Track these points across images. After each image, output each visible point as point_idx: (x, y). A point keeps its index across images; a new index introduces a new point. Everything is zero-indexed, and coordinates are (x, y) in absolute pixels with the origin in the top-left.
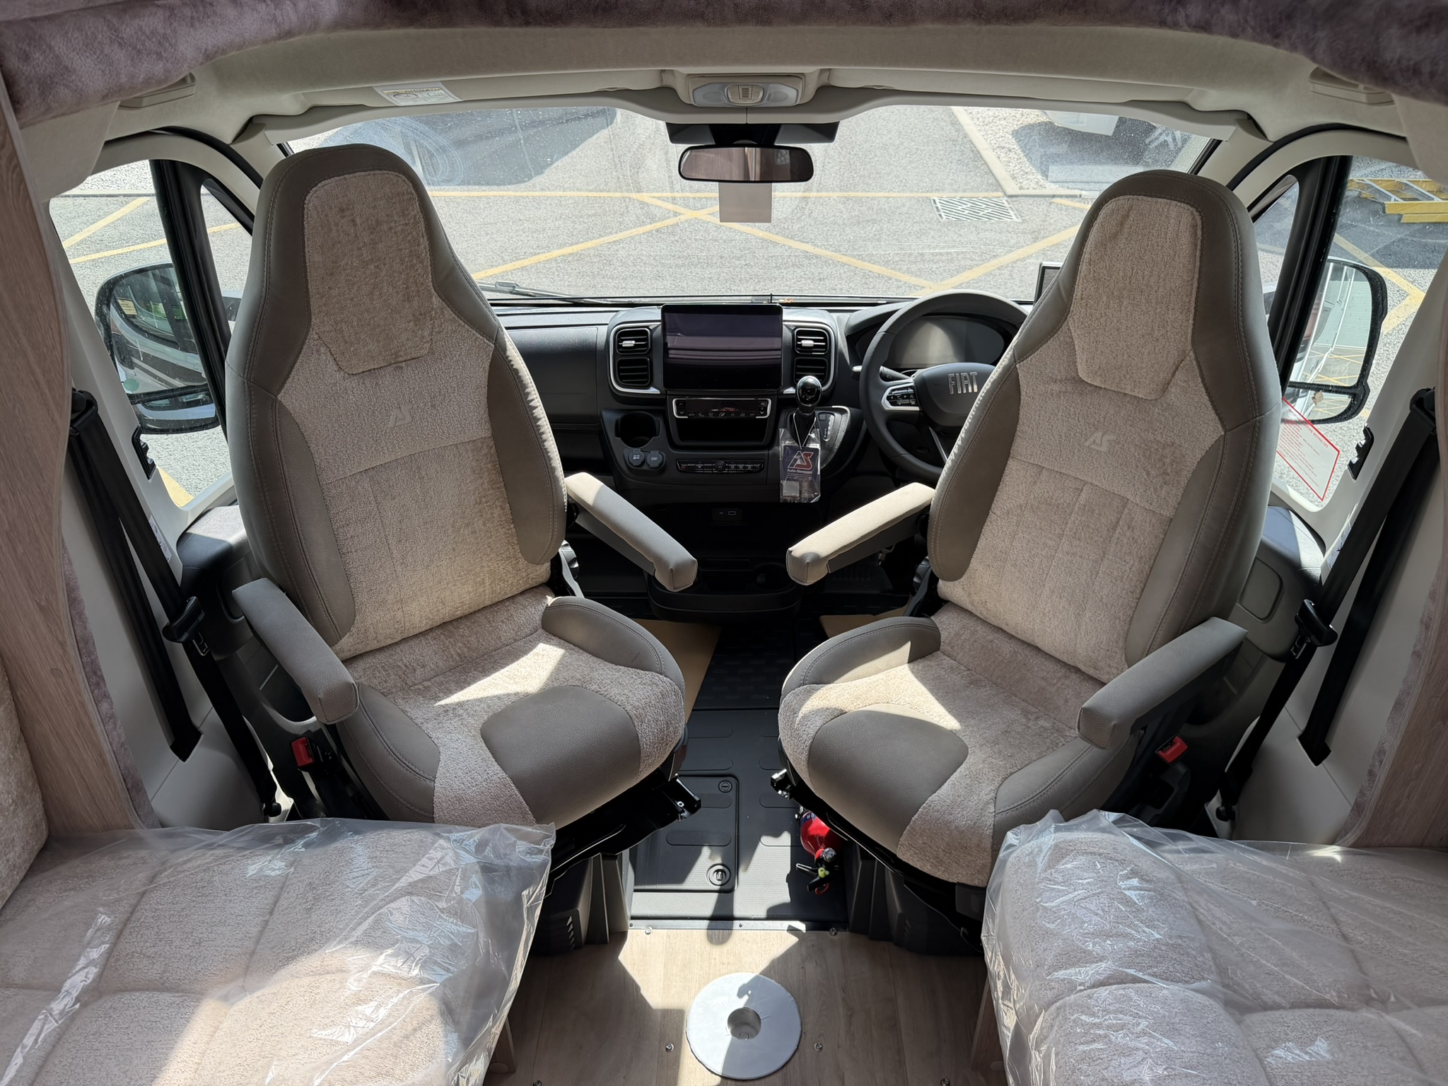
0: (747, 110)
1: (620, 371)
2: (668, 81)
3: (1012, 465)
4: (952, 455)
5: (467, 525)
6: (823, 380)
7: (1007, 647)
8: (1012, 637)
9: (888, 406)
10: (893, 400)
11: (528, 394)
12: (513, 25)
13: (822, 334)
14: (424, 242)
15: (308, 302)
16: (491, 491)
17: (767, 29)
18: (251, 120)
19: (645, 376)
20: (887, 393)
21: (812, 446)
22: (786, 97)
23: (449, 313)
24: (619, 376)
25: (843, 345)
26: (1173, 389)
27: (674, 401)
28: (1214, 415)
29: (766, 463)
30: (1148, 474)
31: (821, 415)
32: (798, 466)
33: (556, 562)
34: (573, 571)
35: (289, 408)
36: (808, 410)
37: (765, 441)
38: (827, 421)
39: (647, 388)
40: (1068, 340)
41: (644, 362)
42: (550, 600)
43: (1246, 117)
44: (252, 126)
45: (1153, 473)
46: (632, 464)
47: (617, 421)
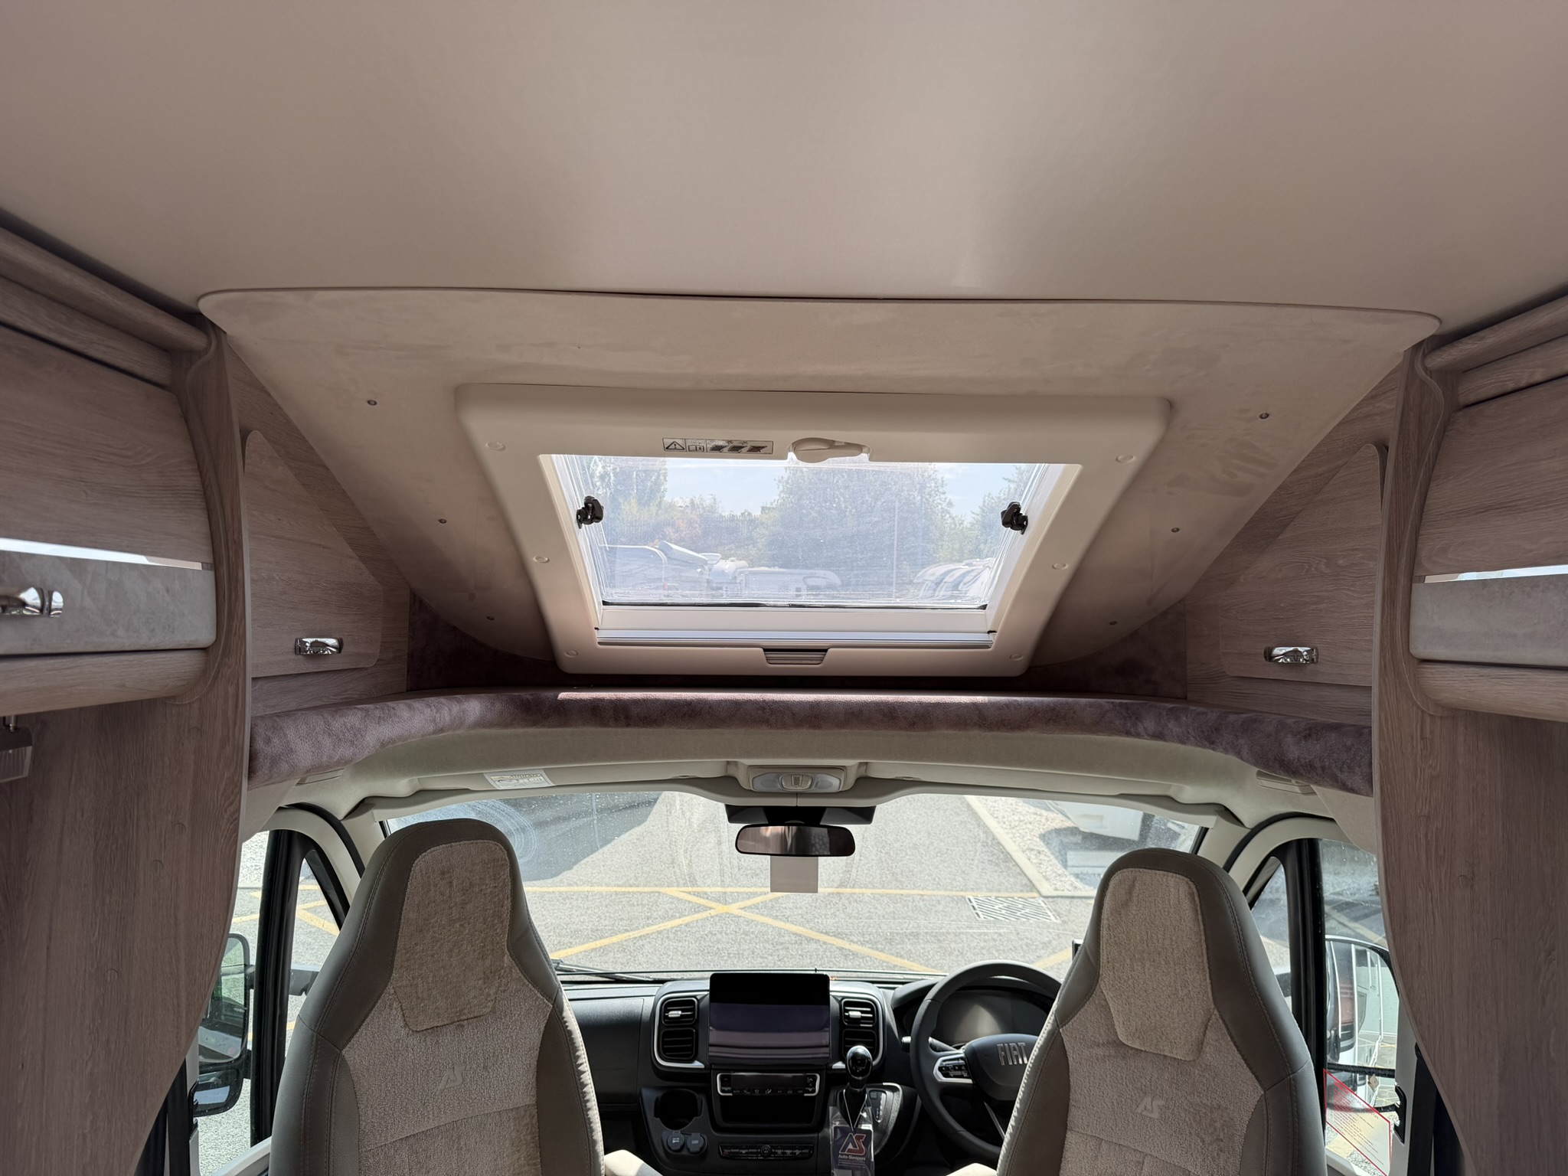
0: (797, 795)
1: (664, 1043)
2: (732, 771)
3: (1071, 1138)
4: (1010, 1129)
6: (873, 1051)
9: (942, 1079)
10: (945, 1071)
11: (578, 1057)
13: (869, 1005)
14: (508, 903)
15: (393, 956)
16: (526, 1168)
17: (817, 731)
18: (362, 802)
19: (690, 1049)
20: (937, 1064)
21: (864, 1127)
22: (831, 785)
23: (516, 972)
24: (663, 1048)
25: (891, 1018)
26: (1207, 1049)
27: (718, 1076)
28: (1250, 1074)
29: (815, 1148)
30: (1203, 1142)
31: (872, 1093)
32: (850, 1150)
35: (350, 1064)
36: (859, 1084)
37: (814, 1122)
38: (879, 1099)
39: (691, 1061)
40: (1103, 1003)
41: (690, 1033)
43: (1223, 809)
44: (363, 806)
45: (1208, 1139)
46: (670, 1148)
47: (657, 1100)
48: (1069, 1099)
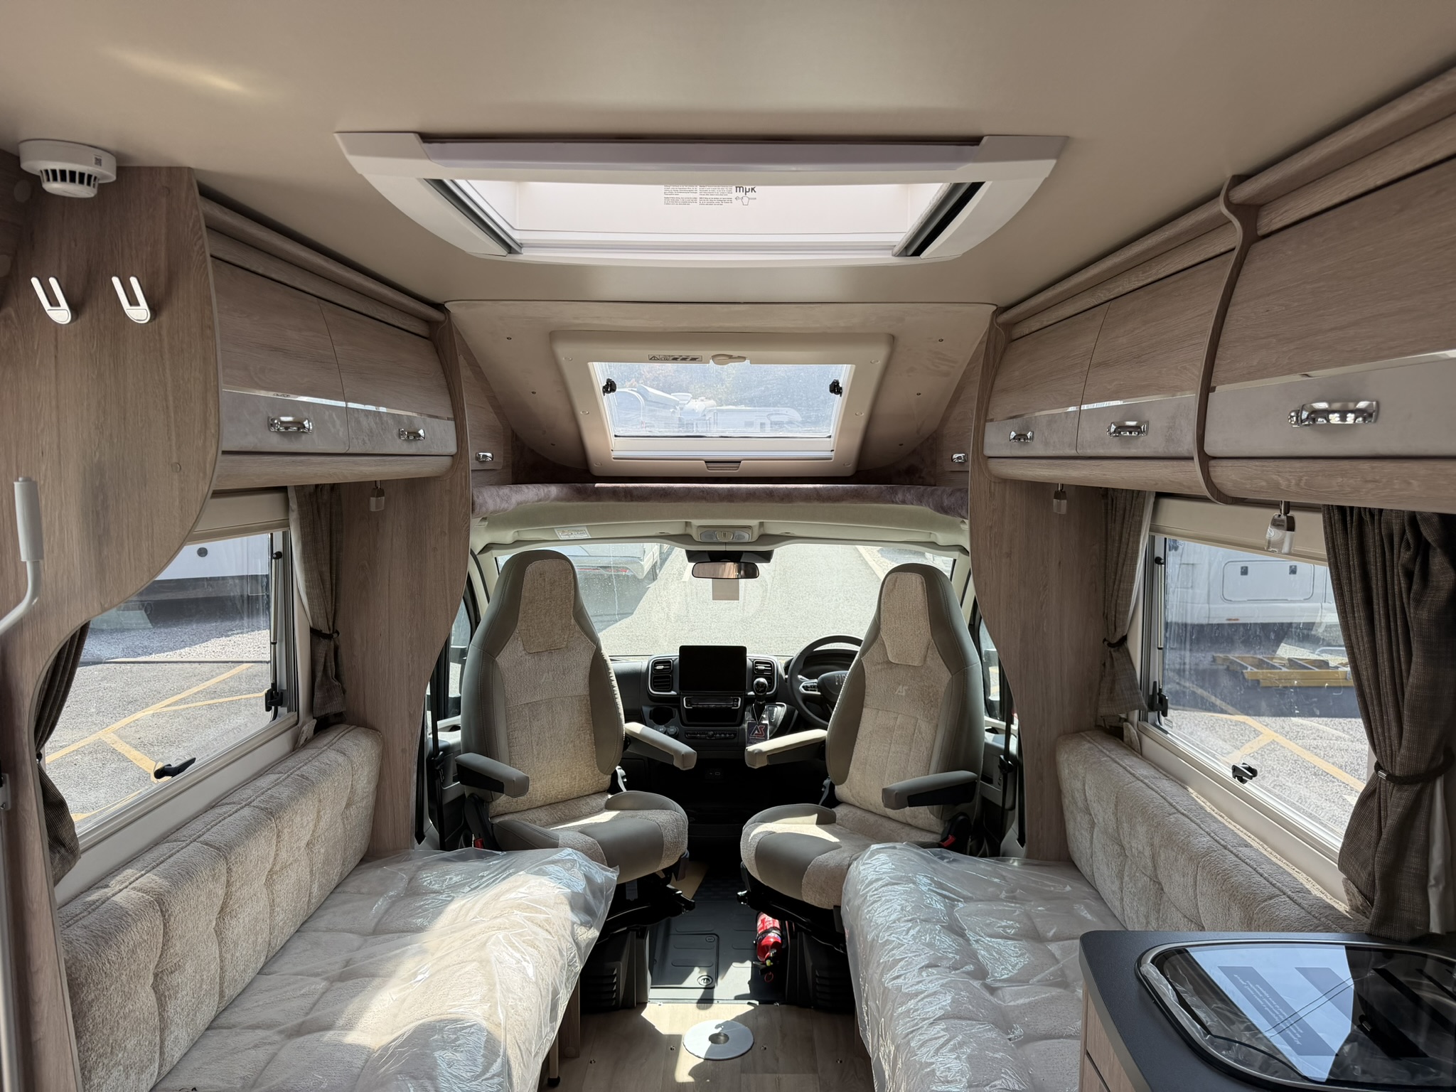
0: (726, 544)
1: (654, 682)
2: (689, 531)
3: (865, 711)
4: (835, 711)
5: (572, 742)
6: (771, 686)
9: (803, 691)
10: (806, 688)
11: (610, 673)
12: (626, 501)
13: (770, 664)
14: (573, 592)
15: (518, 614)
16: (585, 725)
17: (733, 504)
18: (487, 545)
19: (669, 685)
20: (802, 685)
21: (764, 722)
22: (744, 537)
23: (577, 628)
24: (654, 685)
25: (781, 671)
26: (928, 659)
27: (684, 699)
28: (947, 668)
29: (737, 733)
30: (924, 703)
31: (769, 709)
32: (756, 734)
33: (615, 775)
34: (624, 782)
35: (500, 665)
36: (761, 699)
37: (737, 721)
38: (773, 711)
39: (670, 691)
40: (882, 642)
41: (668, 677)
42: (610, 796)
43: (962, 548)
44: (487, 548)
45: (926, 702)
47: (651, 712)
48: (864, 692)
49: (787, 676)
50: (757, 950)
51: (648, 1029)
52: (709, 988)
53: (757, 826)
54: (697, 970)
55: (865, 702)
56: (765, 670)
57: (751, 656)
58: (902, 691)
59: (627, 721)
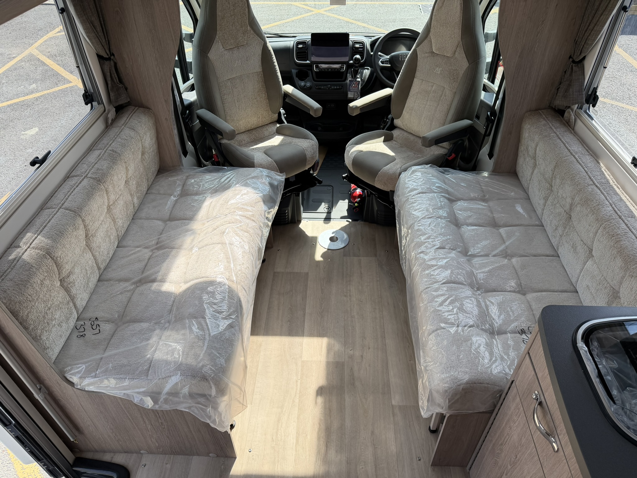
1: (298, 55)
3: (415, 80)
4: (398, 78)
5: (255, 98)
6: (362, 58)
7: (412, 138)
8: (414, 135)
9: (381, 64)
10: (382, 62)
13: (362, 43)
14: (247, 10)
15: (217, 27)
16: (262, 89)
19: (306, 57)
20: (380, 60)
21: (358, 80)
23: (252, 32)
24: (297, 57)
25: (369, 47)
26: (456, 53)
27: (314, 65)
28: (466, 60)
29: (343, 86)
30: (450, 79)
31: (361, 70)
32: (353, 87)
33: (280, 114)
34: (284, 117)
35: (211, 58)
36: (356, 67)
37: (343, 79)
38: (363, 72)
39: (306, 61)
40: (430, 40)
41: (305, 52)
42: (278, 125)
45: (451, 79)
46: (301, 86)
47: (296, 73)
48: (416, 69)
49: (372, 53)
50: (351, 197)
51: (302, 234)
52: (329, 213)
53: (353, 147)
54: (323, 204)
55: (416, 75)
56: (360, 47)
57: (352, 38)
58: (438, 70)
59: (284, 85)
